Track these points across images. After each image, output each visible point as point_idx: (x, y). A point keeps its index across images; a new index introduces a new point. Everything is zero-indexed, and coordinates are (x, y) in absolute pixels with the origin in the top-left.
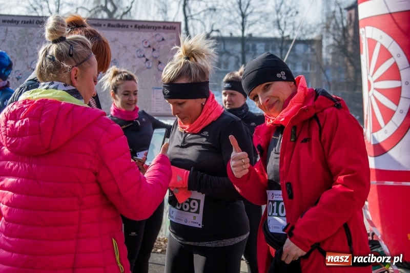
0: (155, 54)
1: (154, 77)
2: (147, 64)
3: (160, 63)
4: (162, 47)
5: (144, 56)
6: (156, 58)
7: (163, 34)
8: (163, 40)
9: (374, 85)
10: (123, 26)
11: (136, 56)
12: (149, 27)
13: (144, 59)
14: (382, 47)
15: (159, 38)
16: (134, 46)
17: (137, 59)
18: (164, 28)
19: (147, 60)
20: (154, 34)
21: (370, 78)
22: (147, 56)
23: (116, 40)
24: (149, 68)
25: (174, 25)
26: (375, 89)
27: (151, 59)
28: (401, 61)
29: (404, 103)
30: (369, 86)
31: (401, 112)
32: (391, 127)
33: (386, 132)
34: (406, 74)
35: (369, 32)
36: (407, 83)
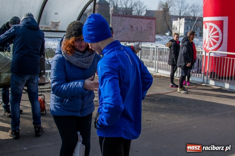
0: (150, 26)
1: (150, 32)
4: (152, 24)
6: (150, 27)
7: (152, 21)
8: (152, 22)
10: (144, 18)
11: (146, 26)
12: (149, 19)
14: (215, 28)
15: (151, 21)
16: (146, 23)
18: (153, 19)
20: (150, 20)
21: (209, 35)
22: (149, 26)
23: (142, 22)
24: (149, 29)
25: (155, 18)
26: (211, 37)
28: (220, 31)
29: (220, 41)
30: (209, 37)
31: (219, 43)
32: (216, 46)
33: (214, 47)
34: (220, 35)
35: (211, 24)
36: (221, 37)
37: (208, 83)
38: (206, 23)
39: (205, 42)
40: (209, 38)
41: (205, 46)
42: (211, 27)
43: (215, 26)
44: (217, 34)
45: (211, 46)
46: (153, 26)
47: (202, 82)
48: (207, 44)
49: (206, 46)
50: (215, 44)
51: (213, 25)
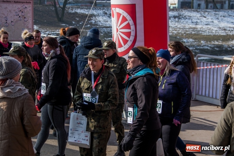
0: (23, 14)
1: (23, 24)
2: (20, 19)
3: (25, 18)
4: (26, 11)
5: (18, 15)
6: (23, 16)
7: (26, 5)
8: (26, 8)
9: (119, 30)
11: (15, 15)
13: (18, 16)
15: (24, 7)
16: (14, 11)
17: (16, 16)
19: (20, 17)
20: (22, 5)
21: (118, 27)
22: (20, 15)
23: (6, 8)
24: (20, 20)
26: (120, 32)
27: (21, 16)
28: (131, 22)
29: (132, 38)
31: (131, 41)
32: (127, 46)
33: (125, 48)
34: (133, 27)
35: (118, 10)
36: (133, 30)
38: (113, 9)
40: (118, 33)
42: (119, 15)
43: (123, 13)
44: (128, 26)
45: (120, 46)
46: (28, 15)
48: (116, 41)
50: (125, 42)
51: (121, 11)
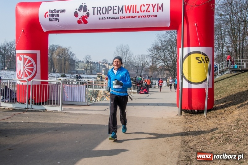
30: (24, 67)
32: (31, 76)
35: (25, 56)
37: (32, 108)
38: (21, 56)
39: (20, 72)
40: (25, 69)
41: (20, 76)
43: (29, 58)
47: (26, 107)
49: (22, 76)
51: (27, 57)
